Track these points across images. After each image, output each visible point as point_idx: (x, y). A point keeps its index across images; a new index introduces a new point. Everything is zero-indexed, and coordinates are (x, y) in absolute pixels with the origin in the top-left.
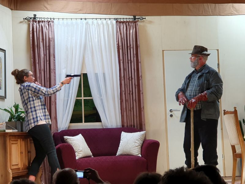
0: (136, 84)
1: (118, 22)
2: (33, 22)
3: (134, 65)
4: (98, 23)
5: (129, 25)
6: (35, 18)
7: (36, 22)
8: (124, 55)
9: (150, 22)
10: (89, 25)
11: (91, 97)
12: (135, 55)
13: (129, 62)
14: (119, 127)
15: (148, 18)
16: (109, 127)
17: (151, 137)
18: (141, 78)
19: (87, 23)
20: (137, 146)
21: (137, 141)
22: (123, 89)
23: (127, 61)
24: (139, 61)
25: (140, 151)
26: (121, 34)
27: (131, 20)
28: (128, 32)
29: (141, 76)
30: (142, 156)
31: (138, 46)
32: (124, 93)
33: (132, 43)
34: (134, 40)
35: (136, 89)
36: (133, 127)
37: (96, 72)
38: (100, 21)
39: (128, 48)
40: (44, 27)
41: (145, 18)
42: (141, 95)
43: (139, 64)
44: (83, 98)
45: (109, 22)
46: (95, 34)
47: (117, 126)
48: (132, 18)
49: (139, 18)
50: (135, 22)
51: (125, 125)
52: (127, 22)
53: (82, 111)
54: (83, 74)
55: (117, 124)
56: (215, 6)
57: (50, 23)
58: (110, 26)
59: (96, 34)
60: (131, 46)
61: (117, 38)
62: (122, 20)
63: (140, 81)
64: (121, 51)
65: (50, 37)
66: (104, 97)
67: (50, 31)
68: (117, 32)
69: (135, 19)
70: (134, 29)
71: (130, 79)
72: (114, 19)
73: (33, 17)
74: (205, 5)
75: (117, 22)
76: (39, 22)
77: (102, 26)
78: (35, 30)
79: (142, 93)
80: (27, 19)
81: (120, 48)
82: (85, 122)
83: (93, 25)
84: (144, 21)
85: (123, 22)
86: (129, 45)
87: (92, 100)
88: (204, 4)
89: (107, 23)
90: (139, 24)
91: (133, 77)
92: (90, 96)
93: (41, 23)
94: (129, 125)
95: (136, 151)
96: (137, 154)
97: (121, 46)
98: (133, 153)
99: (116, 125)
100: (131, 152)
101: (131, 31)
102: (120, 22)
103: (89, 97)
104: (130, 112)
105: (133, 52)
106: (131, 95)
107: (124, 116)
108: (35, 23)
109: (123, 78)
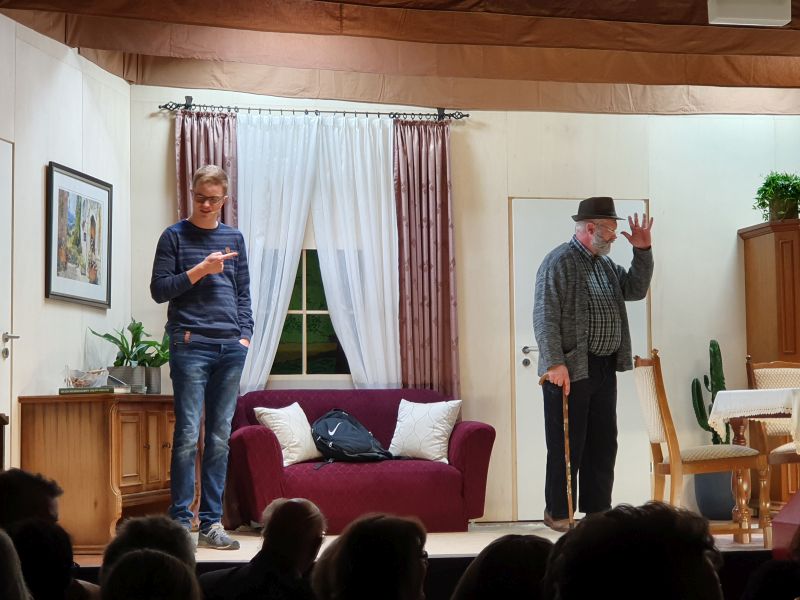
0: (439, 280)
1: (400, 123)
2: (184, 116)
3: (435, 233)
4: (347, 124)
5: (426, 131)
6: (187, 106)
7: (191, 115)
8: (412, 206)
9: (481, 126)
10: (327, 127)
11: (326, 309)
12: (438, 208)
13: (425, 224)
14: (394, 387)
15: (475, 115)
16: (369, 388)
17: (475, 416)
18: (454, 265)
19: (321, 124)
20: (437, 438)
21: (438, 425)
22: (407, 292)
23: (418, 223)
24: (450, 223)
25: (445, 449)
26: (405, 152)
27: (432, 119)
28: (423, 150)
29: (454, 260)
30: (450, 464)
31: (449, 184)
32: (408, 302)
33: (433, 177)
34: (439, 169)
36: (428, 388)
37: (341, 248)
38: (353, 120)
39: (423, 190)
40: (211, 130)
41: (467, 116)
42: (452, 307)
43: (450, 230)
44: (304, 312)
45: (376, 121)
46: (341, 150)
47: (389, 384)
48: (435, 115)
49: (452, 115)
50: (442, 125)
51: (411, 382)
52: (422, 123)
53: (301, 343)
54: (307, 251)
55: (388, 378)
56: (645, 89)
57: (226, 120)
58: (379, 133)
59: (344, 152)
60: (430, 186)
61: (396, 163)
62: (409, 118)
63: (451, 274)
64: (404, 196)
65: (226, 155)
66: (358, 310)
67: (226, 140)
68: (395, 147)
69: (441, 115)
70: (440, 142)
71: (426, 266)
72: (390, 114)
73: (184, 103)
74: (620, 87)
75: (396, 122)
76: (199, 116)
77: (358, 131)
78: (188, 136)
79: (455, 304)
80: (169, 109)
81: (402, 187)
82: (308, 372)
83: (337, 129)
84: (464, 123)
85: (412, 124)
86: (424, 181)
87: (327, 317)
88: (617, 85)
89: (370, 123)
90: (453, 129)
91: (433, 262)
92: (324, 306)
93: (203, 120)
94: (418, 382)
95: (436, 451)
96: (438, 456)
97: (405, 183)
98: (429, 453)
99: (386, 382)
100: (422, 450)
101: (432, 147)
102: (405, 124)
103: (319, 309)
104: (422, 350)
105: (434, 200)
107: (407, 359)
108: (189, 120)
109: (407, 265)
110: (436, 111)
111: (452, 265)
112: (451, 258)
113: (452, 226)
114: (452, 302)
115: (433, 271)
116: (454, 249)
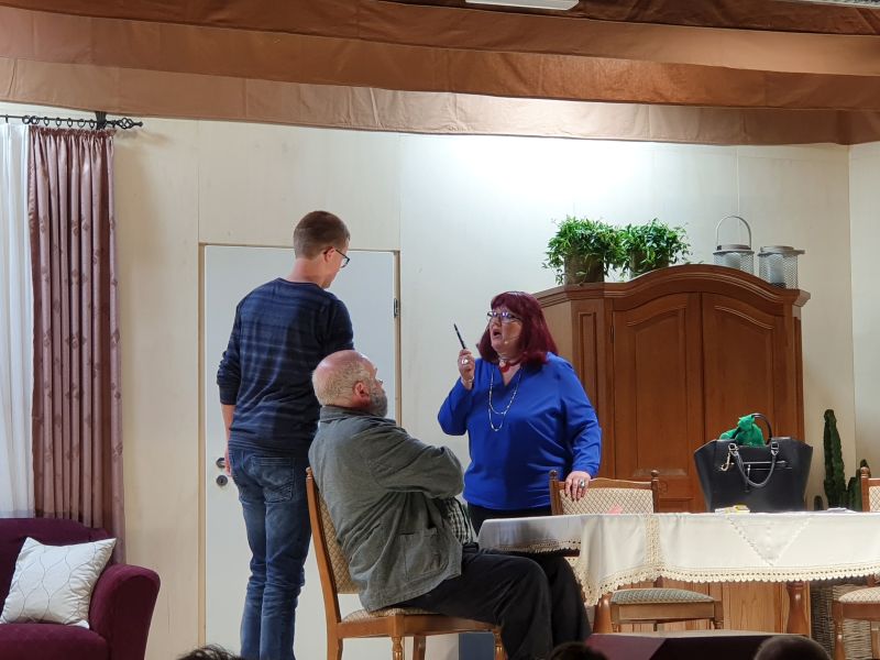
0: (96, 360)
1: (39, 131)
3: (90, 293)
5: (77, 145)
8: (56, 252)
9: (160, 139)
12: (95, 256)
13: (74, 280)
14: (24, 516)
15: (151, 124)
18: (118, 340)
20: (76, 592)
21: (77, 572)
22: (46, 377)
23: (65, 277)
24: (112, 278)
25: (85, 608)
26: (46, 174)
27: (87, 127)
28: (74, 171)
29: (117, 332)
30: (91, 628)
31: (111, 222)
32: (47, 392)
33: (88, 210)
34: (96, 199)
35: (96, 380)
39: (73, 229)
41: (140, 124)
42: (114, 400)
43: (113, 288)
45: (3, 127)
47: (15, 512)
48: (92, 121)
49: (118, 123)
50: (103, 136)
52: (72, 132)
55: (15, 503)
56: (394, 96)
58: (8, 144)
60: (83, 223)
61: (32, 189)
62: (52, 125)
63: (114, 352)
64: (43, 238)
68: (32, 166)
69: (101, 123)
70: (99, 160)
71: (75, 340)
72: (23, 118)
74: (360, 91)
75: (32, 130)
79: (119, 396)
81: (41, 225)
84: (135, 135)
85: (57, 133)
86: (74, 217)
88: (355, 88)
90: (118, 142)
91: (86, 334)
94: (60, 510)
95: (71, 610)
96: (73, 619)
97: (45, 217)
98: (61, 614)
99: (11, 510)
101: (86, 167)
102: (46, 132)
104: (67, 462)
105: (88, 243)
106: (75, 402)
107: (43, 475)
109: (46, 338)
110: (93, 116)
111: (114, 340)
112: (113, 330)
113: (116, 283)
114: (114, 392)
115: (86, 347)
116: (117, 316)
